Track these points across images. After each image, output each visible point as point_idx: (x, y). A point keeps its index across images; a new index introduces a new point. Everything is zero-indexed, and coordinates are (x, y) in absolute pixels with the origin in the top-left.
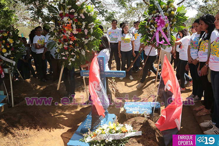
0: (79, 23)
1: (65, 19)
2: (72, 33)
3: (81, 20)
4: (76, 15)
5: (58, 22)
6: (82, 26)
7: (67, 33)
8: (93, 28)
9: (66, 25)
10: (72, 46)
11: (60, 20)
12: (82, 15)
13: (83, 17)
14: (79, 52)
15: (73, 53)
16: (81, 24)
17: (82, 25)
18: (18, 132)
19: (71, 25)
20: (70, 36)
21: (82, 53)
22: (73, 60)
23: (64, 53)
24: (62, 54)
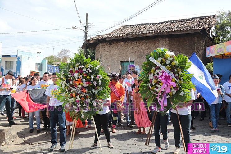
0: (88, 77)
1: (76, 75)
2: (82, 86)
3: (90, 74)
4: (84, 70)
5: (69, 78)
7: (78, 87)
8: (101, 80)
9: (76, 80)
10: (84, 98)
12: (89, 69)
13: (90, 71)
14: (91, 103)
15: (84, 105)
17: (91, 78)
19: (81, 80)
20: (81, 89)
21: (93, 103)
22: (86, 111)
23: (75, 106)
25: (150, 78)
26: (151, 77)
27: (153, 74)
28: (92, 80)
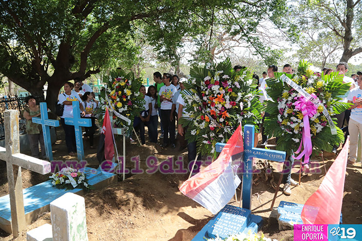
0: (233, 94)
1: (215, 88)
2: (223, 106)
3: (237, 90)
4: (229, 83)
5: (202, 91)
6: (236, 98)
7: (216, 108)
8: (251, 101)
9: (215, 96)
10: (222, 125)
11: (204, 90)
12: (236, 83)
13: (238, 86)
15: (221, 136)
16: (236, 96)
17: (238, 96)
18: (123, 218)
19: (223, 97)
20: (220, 111)
23: (206, 135)
24: (203, 136)
25: (279, 107)
26: (281, 105)
27: (285, 100)
28: (238, 100)
